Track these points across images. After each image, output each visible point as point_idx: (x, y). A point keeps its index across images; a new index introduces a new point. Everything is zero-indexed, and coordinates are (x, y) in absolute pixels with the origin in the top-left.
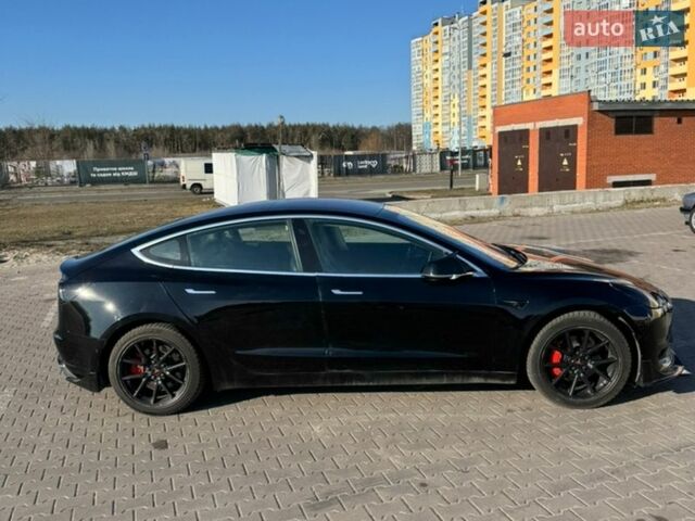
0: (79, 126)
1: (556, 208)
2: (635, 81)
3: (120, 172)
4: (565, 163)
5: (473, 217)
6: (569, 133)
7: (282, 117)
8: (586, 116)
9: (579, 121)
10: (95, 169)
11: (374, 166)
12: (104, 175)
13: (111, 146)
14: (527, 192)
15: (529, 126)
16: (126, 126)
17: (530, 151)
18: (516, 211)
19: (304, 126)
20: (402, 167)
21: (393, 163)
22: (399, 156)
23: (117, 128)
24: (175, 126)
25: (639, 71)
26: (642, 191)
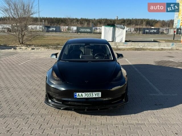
0: (84, 18)
3: (86, 30)
7: (117, 17)
10: (81, 29)
11: (155, 32)
12: (83, 31)
13: (91, 23)
16: (95, 19)
18: (177, 48)
19: (142, 19)
20: (164, 32)
21: (161, 31)
22: (164, 29)
23: (93, 19)
24: (107, 19)
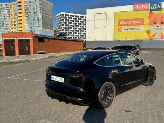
1: (37, 58)
2: (10, 31)
4: (27, 48)
5: (21, 61)
6: (28, 41)
8: (32, 37)
9: (30, 38)
14: (30, 54)
15: (15, 39)
17: (16, 45)
18: (30, 59)
25: (11, 28)
26: (51, 54)
